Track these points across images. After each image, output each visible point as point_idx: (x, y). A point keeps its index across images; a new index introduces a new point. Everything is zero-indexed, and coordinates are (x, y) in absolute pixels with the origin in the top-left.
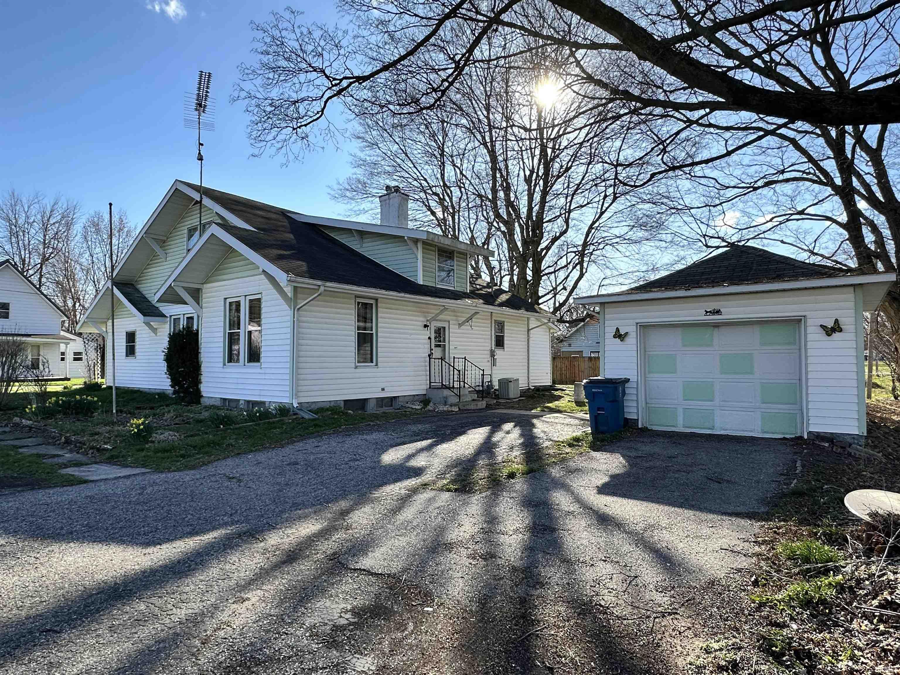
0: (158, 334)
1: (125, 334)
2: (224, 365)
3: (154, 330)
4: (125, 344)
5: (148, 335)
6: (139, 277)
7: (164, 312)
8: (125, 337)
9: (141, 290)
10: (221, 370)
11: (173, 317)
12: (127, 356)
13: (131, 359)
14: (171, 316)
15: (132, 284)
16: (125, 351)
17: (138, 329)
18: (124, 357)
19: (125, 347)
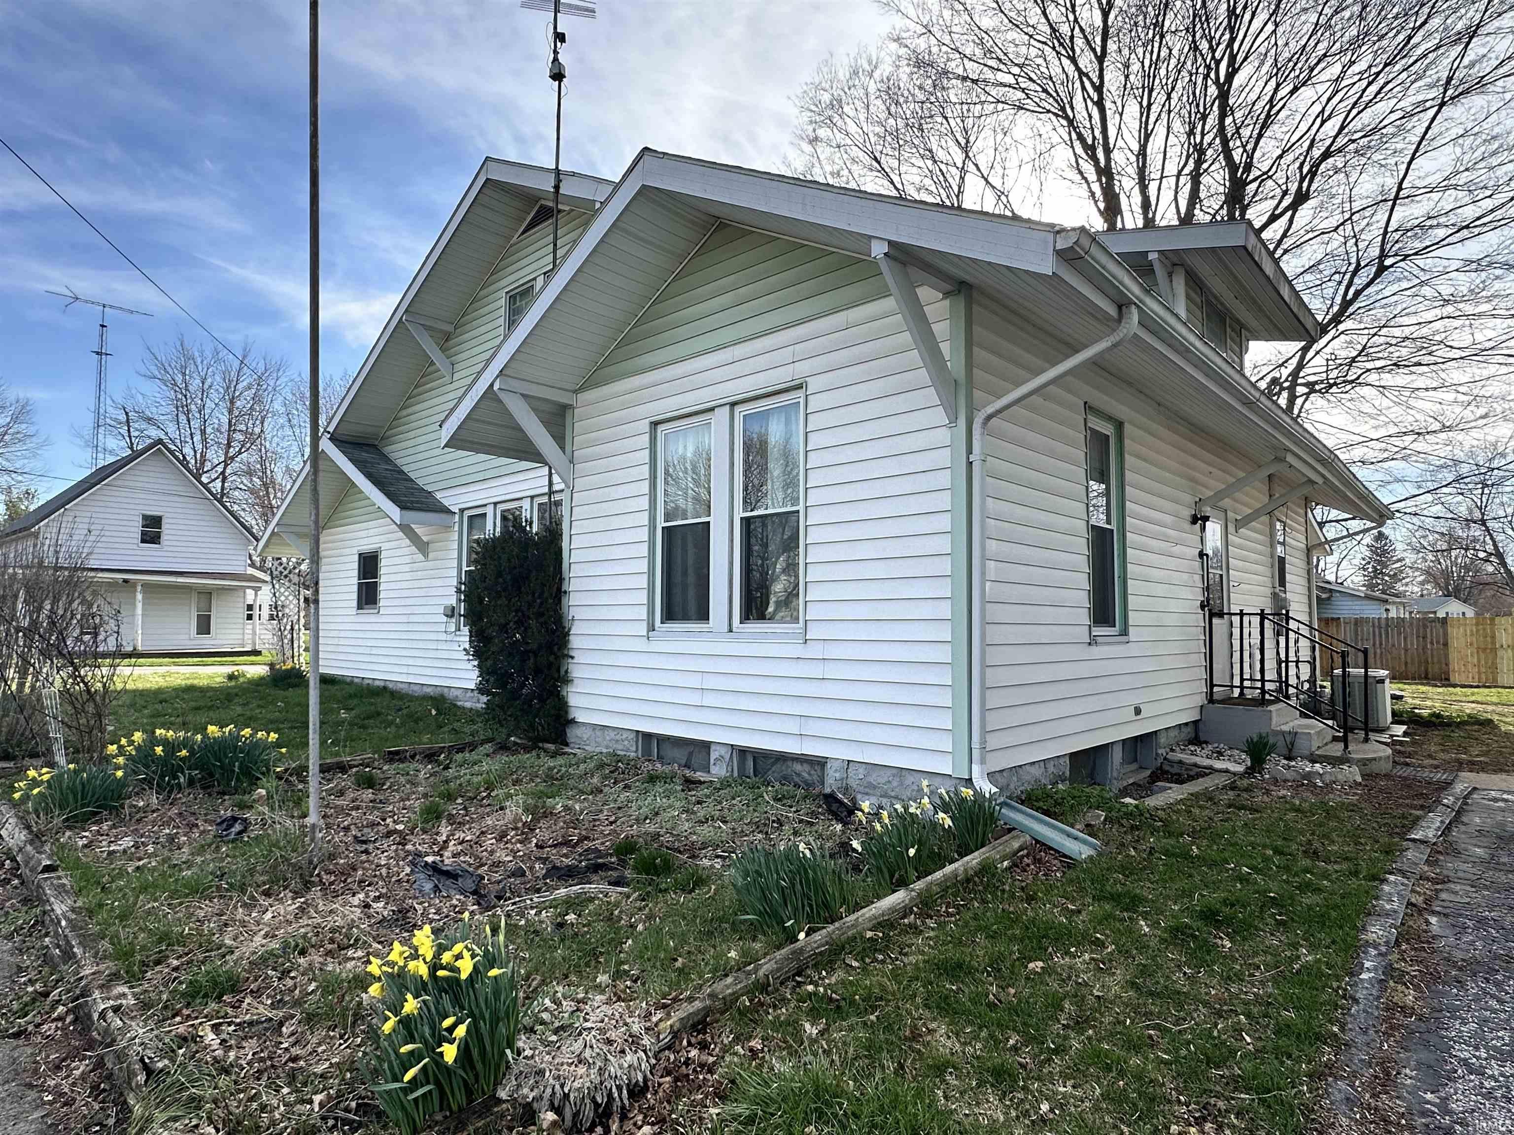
0: (431, 555)
1: (356, 558)
2: (652, 628)
3: (423, 547)
4: (355, 581)
5: (407, 559)
6: (390, 429)
7: (446, 502)
8: (357, 564)
9: (392, 456)
10: (641, 645)
11: (467, 514)
12: (360, 607)
13: (368, 617)
14: (462, 511)
15: (375, 446)
16: (355, 596)
17: (384, 546)
18: (354, 611)
19: (355, 588)
